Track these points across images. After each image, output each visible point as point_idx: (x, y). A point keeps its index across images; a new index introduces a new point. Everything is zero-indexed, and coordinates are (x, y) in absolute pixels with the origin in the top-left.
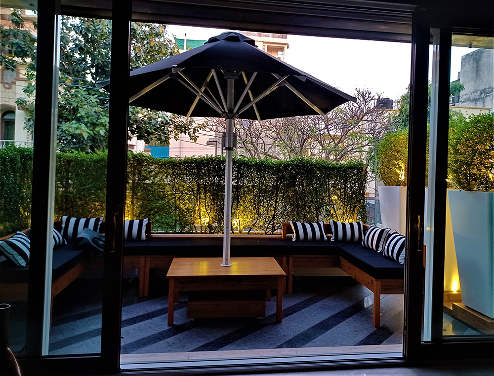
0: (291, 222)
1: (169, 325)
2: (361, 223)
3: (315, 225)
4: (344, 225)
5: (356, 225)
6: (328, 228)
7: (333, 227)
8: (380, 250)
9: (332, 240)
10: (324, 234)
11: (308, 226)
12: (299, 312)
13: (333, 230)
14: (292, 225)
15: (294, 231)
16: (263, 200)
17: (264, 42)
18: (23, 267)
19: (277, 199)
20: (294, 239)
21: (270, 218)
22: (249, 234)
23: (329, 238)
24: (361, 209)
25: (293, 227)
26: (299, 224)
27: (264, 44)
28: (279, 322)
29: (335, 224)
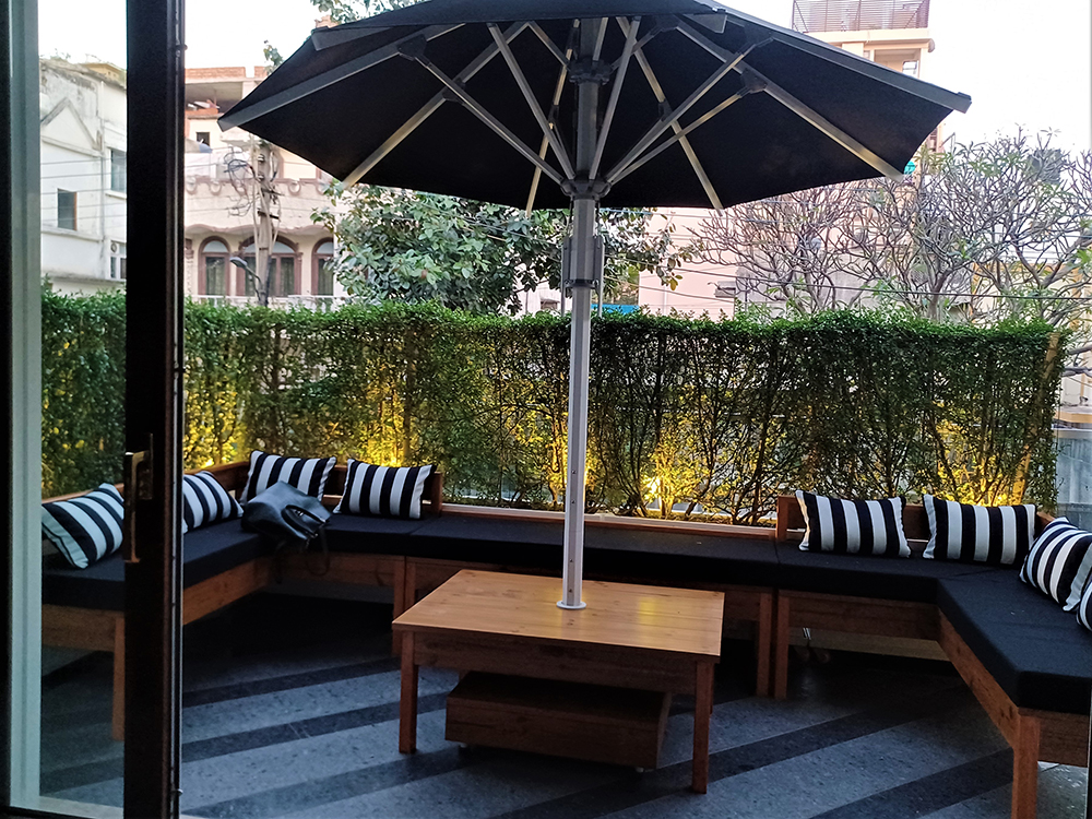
0: (799, 494)
1: (401, 751)
2: (1030, 509)
3: (875, 508)
4: (968, 514)
5: (1009, 517)
6: (916, 521)
7: (932, 517)
8: (1071, 602)
9: (925, 555)
10: (901, 535)
11: (849, 508)
12: (778, 766)
13: (933, 526)
14: (801, 502)
15: (807, 520)
16: (725, 429)
17: (866, 44)
18: (77, 568)
19: (766, 427)
20: (805, 543)
21: (746, 478)
22: (687, 519)
23: (917, 550)
24: (1041, 468)
25: (804, 510)
26: (823, 504)
27: (867, 49)
28: (697, 790)
29: (941, 507)
